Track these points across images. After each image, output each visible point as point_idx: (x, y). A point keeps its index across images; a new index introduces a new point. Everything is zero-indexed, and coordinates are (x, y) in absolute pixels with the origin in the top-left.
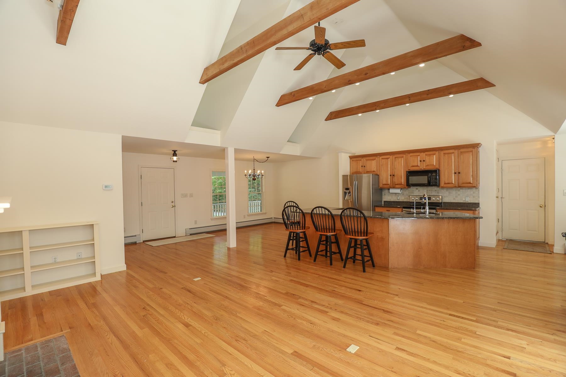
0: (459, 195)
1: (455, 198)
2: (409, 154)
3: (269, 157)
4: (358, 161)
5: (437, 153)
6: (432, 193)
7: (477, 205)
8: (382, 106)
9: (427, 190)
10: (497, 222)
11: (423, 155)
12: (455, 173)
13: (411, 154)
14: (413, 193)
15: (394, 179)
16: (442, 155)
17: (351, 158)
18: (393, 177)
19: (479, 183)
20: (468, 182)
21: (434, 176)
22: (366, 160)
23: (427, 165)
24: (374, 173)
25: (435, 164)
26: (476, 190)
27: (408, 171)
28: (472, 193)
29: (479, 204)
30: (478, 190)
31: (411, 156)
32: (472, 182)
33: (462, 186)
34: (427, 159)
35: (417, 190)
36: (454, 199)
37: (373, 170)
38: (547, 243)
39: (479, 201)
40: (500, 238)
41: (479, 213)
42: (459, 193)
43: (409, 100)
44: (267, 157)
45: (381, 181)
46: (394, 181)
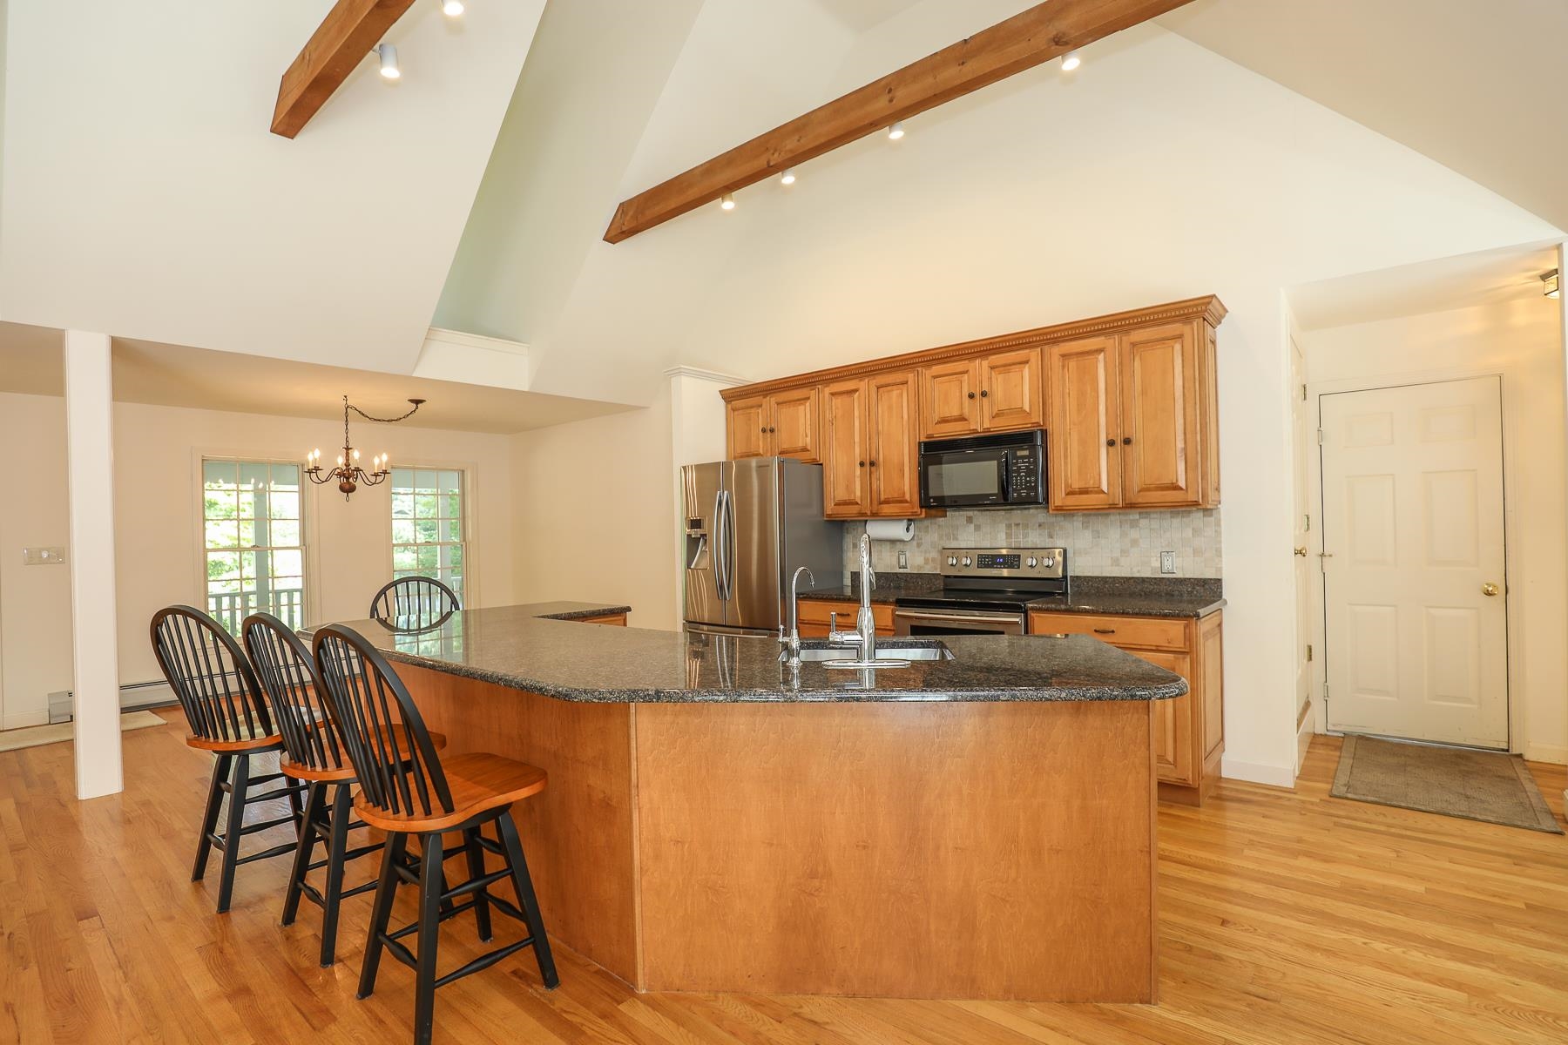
0: (1135, 543)
1: (1118, 559)
2: (929, 366)
3: (421, 401)
4: (753, 410)
5: (1034, 354)
6: (1025, 536)
7: (1208, 590)
8: (788, 147)
9: (1009, 526)
10: (1305, 661)
11: (981, 366)
12: (1111, 443)
13: (937, 369)
14: (956, 539)
15: (874, 480)
16: (1056, 361)
17: (730, 396)
18: (873, 469)
19: (1218, 489)
20: (1166, 481)
21: (1023, 457)
22: (778, 404)
23: (995, 411)
24: (805, 456)
25: (1027, 408)
26: (1207, 519)
27: (925, 443)
28: (1189, 532)
29: (1221, 583)
30: (1213, 519)
31: (935, 377)
32: (1182, 484)
33: (1140, 500)
34: (998, 386)
35: (972, 526)
36: (1116, 562)
37: (801, 444)
38: (1520, 756)
39: (1219, 570)
40: (1320, 730)
41: (1220, 625)
42: (1134, 534)
43: (891, 101)
44: (412, 401)
45: (829, 489)
46: (874, 487)
